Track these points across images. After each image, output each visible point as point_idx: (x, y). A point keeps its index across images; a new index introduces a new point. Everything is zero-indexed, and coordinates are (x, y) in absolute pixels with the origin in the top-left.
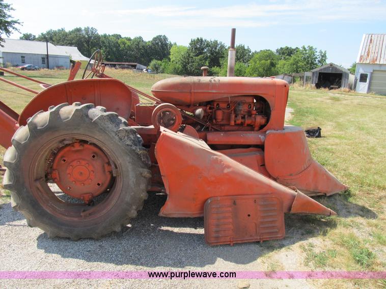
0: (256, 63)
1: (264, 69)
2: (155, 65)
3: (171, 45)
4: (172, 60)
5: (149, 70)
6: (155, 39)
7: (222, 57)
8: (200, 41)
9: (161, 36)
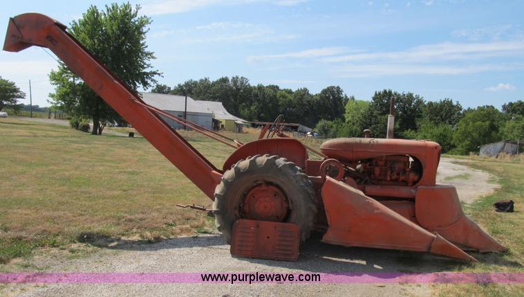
0: (468, 125)
1: (480, 134)
2: (324, 127)
3: (347, 100)
4: (347, 120)
5: (315, 134)
6: (324, 92)
7: (419, 116)
8: (387, 94)
9: (333, 87)
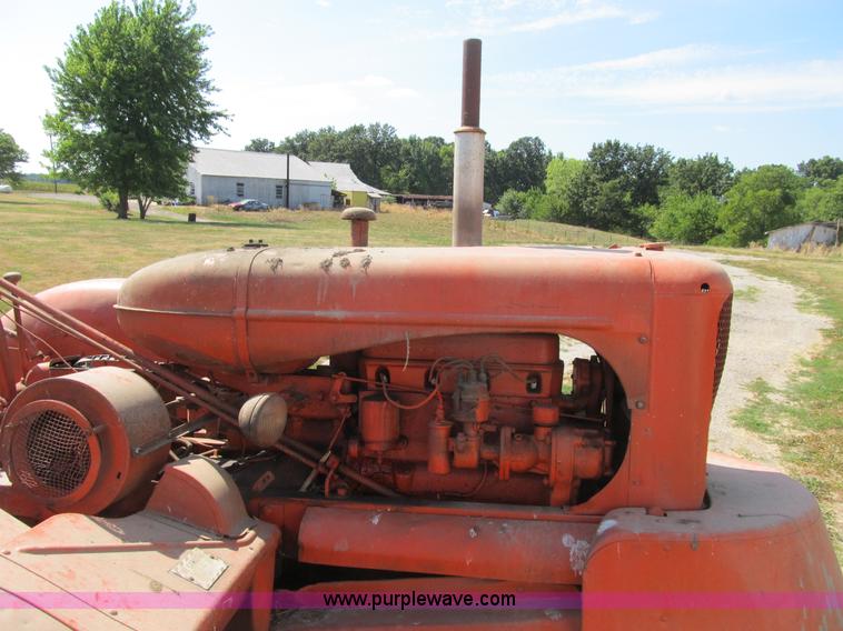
0: (744, 195)
1: (764, 210)
2: (512, 201)
3: (550, 158)
4: (548, 191)
5: (496, 213)
6: (515, 146)
7: (665, 183)
8: (613, 148)
9: (528, 139)
